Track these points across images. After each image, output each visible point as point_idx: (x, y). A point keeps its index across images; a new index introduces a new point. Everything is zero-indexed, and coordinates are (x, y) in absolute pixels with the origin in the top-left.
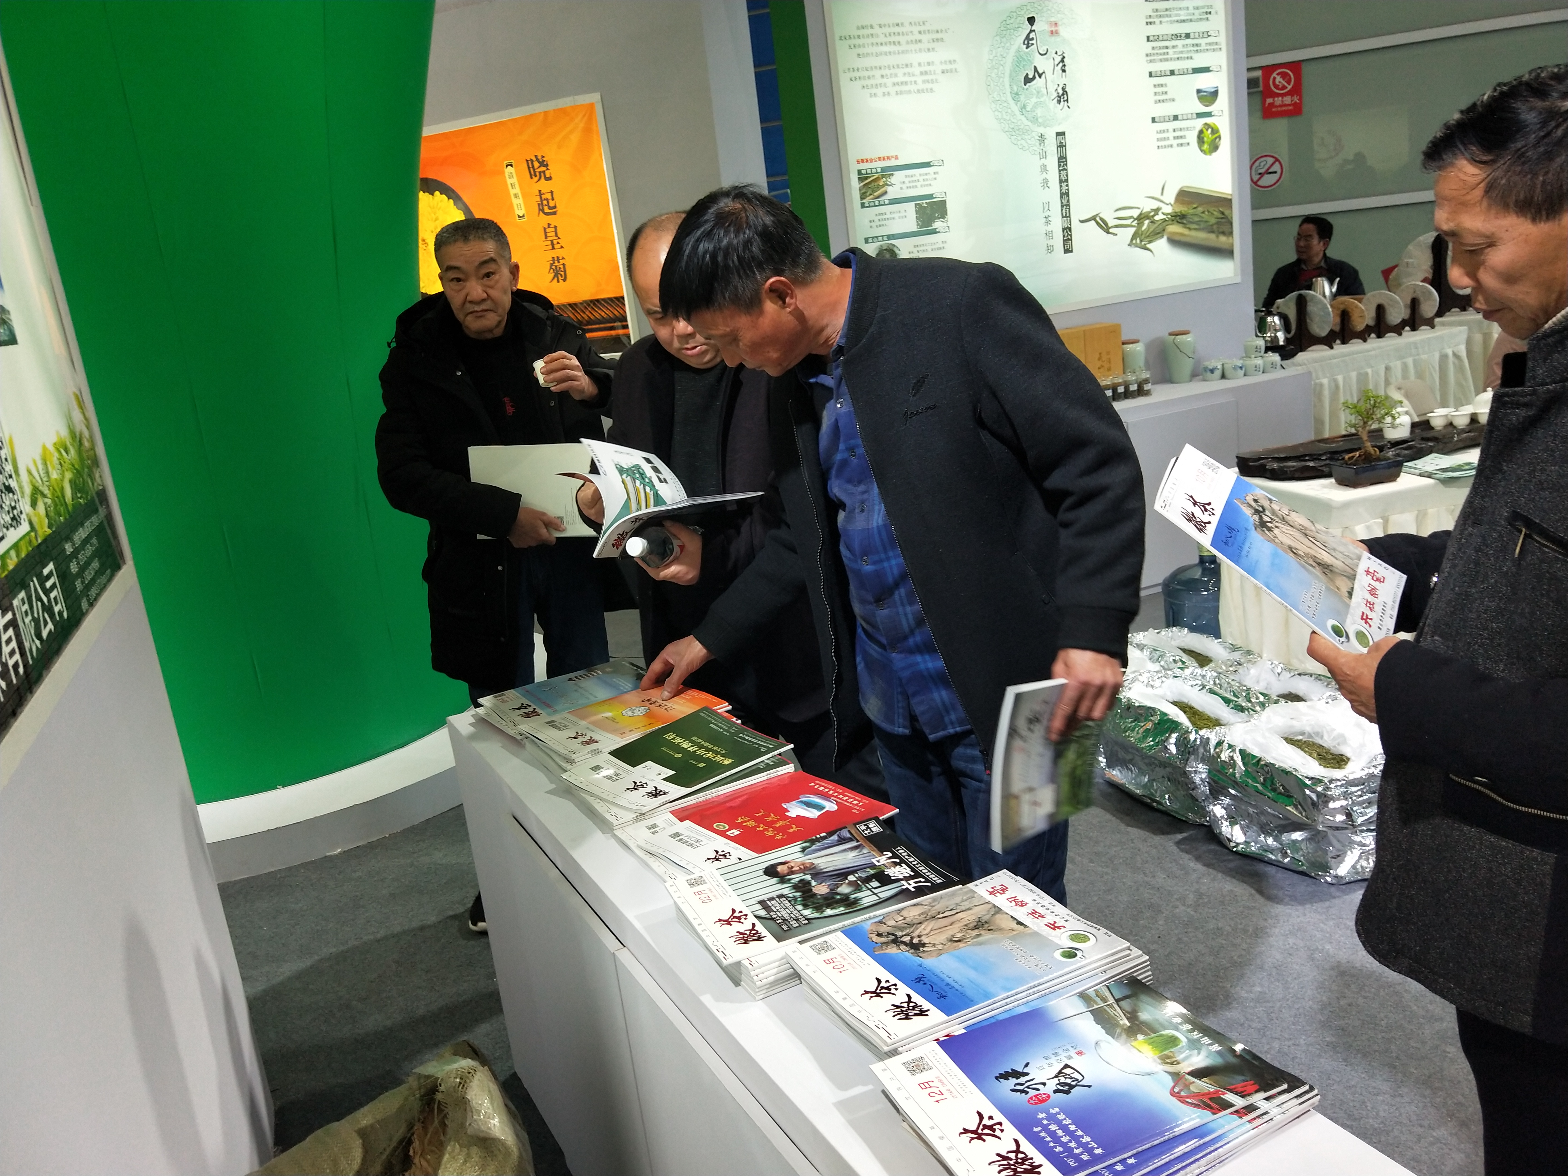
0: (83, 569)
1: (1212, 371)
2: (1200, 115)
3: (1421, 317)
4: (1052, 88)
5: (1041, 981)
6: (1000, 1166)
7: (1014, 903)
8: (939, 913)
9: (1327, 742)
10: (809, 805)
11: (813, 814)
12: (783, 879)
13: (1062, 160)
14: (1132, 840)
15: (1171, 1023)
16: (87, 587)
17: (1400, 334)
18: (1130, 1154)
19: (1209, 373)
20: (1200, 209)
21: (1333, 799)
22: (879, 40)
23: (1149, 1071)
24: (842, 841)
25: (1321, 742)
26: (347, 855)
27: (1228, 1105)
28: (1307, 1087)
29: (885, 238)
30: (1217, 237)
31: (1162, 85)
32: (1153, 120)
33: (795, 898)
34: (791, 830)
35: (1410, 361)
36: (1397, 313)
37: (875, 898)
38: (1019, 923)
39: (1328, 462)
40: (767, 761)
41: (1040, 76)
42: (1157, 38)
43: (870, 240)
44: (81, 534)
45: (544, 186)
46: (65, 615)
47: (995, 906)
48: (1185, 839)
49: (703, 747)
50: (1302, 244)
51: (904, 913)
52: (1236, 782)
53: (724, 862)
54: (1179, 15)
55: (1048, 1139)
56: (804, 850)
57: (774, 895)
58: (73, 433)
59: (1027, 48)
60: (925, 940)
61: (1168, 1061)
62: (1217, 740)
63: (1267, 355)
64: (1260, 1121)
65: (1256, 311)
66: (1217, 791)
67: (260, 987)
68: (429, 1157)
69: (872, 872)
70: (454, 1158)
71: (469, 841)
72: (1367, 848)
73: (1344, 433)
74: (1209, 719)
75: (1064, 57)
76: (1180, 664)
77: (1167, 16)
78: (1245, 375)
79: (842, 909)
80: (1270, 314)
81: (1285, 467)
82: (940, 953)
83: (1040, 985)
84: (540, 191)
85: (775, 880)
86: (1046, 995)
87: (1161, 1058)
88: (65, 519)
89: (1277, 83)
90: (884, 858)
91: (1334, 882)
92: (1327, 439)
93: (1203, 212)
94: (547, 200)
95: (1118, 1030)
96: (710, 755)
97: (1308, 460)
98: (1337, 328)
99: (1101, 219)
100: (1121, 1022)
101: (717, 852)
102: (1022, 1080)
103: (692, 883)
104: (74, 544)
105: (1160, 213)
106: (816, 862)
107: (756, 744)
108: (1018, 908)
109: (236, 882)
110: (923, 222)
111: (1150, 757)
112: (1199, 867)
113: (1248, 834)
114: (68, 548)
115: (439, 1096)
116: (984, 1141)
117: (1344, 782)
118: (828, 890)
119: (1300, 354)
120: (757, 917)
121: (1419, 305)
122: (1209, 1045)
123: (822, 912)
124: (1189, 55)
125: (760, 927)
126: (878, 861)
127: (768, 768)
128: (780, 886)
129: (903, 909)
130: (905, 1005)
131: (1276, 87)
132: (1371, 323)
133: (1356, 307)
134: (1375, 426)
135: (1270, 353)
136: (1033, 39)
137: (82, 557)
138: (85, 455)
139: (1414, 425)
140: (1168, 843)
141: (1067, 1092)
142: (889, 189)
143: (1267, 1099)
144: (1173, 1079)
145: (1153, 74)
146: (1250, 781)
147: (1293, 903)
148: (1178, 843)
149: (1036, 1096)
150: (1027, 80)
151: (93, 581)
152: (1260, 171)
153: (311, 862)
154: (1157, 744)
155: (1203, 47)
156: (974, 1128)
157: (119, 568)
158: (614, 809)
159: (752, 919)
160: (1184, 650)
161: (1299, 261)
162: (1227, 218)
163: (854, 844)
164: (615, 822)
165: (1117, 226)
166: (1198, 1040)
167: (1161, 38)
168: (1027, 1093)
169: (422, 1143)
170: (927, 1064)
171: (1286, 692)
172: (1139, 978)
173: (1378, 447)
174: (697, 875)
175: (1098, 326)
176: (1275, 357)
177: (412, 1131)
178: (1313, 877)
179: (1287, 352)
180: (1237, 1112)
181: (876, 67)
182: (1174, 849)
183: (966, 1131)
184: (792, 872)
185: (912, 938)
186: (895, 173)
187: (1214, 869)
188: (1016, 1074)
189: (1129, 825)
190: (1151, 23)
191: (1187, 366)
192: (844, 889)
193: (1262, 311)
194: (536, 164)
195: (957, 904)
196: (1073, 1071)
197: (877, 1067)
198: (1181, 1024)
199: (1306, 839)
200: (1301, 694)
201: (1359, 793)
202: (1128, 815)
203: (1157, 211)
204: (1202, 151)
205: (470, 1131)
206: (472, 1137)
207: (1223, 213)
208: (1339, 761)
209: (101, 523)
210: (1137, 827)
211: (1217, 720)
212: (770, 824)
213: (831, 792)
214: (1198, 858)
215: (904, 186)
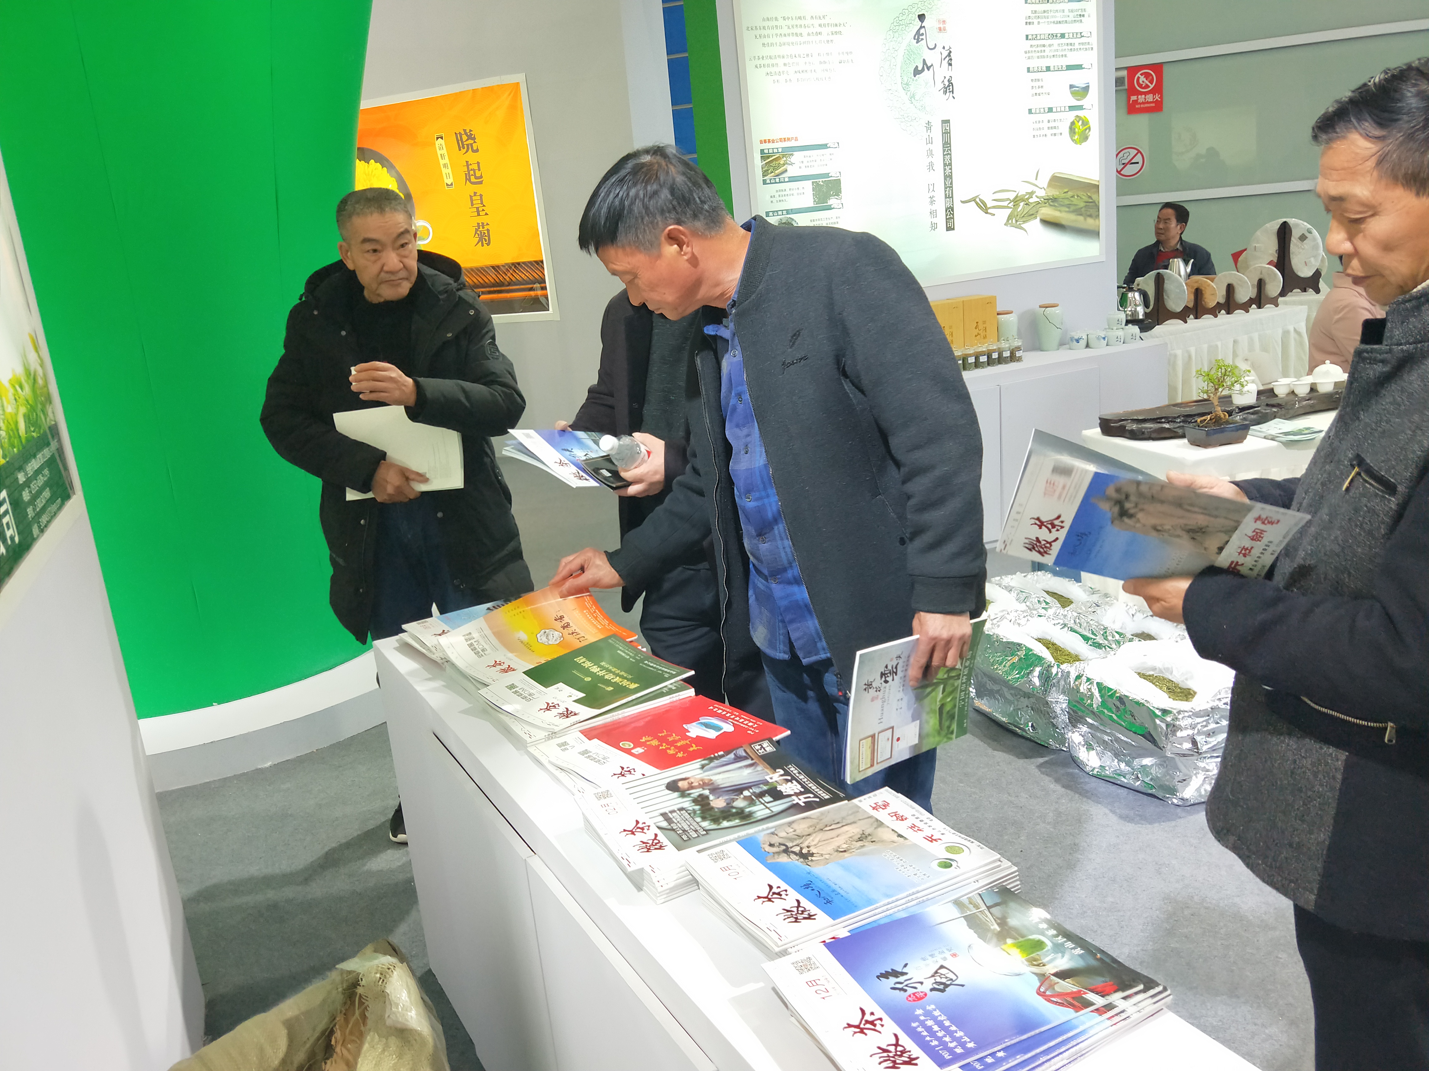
0: (35, 497)
1: (1078, 341)
2: (1072, 108)
3: (1267, 297)
4: (939, 79)
5: (919, 888)
6: (880, 1057)
7: (895, 818)
8: (826, 826)
9: (1177, 677)
10: (707, 726)
11: (712, 734)
12: (683, 794)
13: (947, 145)
14: (998, 763)
15: (1038, 929)
16: (38, 515)
17: (1247, 311)
18: (999, 1048)
19: (1075, 342)
20: (1070, 194)
21: (1180, 728)
22: (783, 32)
23: (1017, 972)
24: (738, 759)
25: (1171, 678)
26: (278, 768)
27: (1088, 1004)
28: (1161, 988)
29: (785, 212)
30: (1085, 219)
31: (1039, 80)
32: (1030, 111)
33: (694, 811)
34: (691, 749)
35: (1256, 336)
36: (1245, 293)
37: (767, 811)
38: (900, 836)
39: (1181, 424)
40: (670, 686)
41: (928, 69)
42: (1035, 37)
43: (771, 214)
44: (33, 465)
45: (472, 158)
46: (17, 539)
47: (877, 820)
48: (1046, 762)
49: (610, 671)
50: (1161, 226)
51: (794, 826)
52: (1093, 713)
53: (629, 777)
54: (1055, 17)
55: (925, 1033)
56: (703, 767)
57: (675, 808)
58: (28, 372)
59: (917, 43)
60: (813, 850)
61: (1035, 963)
62: (1077, 674)
63: (1127, 327)
64: (1117, 1019)
65: (1118, 287)
66: (1075, 719)
67: (193, 889)
68: (349, 1046)
69: (765, 788)
70: (373, 1047)
71: (391, 756)
72: (1211, 774)
73: (1195, 399)
74: (1069, 654)
75: (950, 52)
76: (1044, 605)
77: (1045, 17)
78: (1107, 345)
79: (737, 821)
80: (1131, 290)
81: (1143, 428)
82: (827, 861)
83: (918, 892)
84: (467, 162)
85: (676, 794)
86: (924, 901)
87: (1027, 960)
88: (18, 450)
89: (1141, 82)
90: (777, 775)
91: (1180, 803)
92: (1181, 404)
93: (1073, 197)
94: (474, 170)
95: (989, 935)
96: (617, 679)
97: (1164, 423)
98: (1191, 305)
99: (980, 200)
100: (992, 927)
101: (623, 768)
102: (901, 979)
103: (600, 796)
104: (26, 474)
105: (1034, 196)
106: (712, 778)
107: (660, 670)
108: (899, 821)
109: (173, 791)
110: (819, 199)
111: (1016, 688)
112: (1059, 788)
113: (1103, 759)
114: (21, 478)
115: (360, 990)
116: (866, 1034)
117: (1191, 713)
118: (724, 804)
119: (1157, 326)
120: (659, 828)
121: (1265, 285)
122: (1072, 949)
123: (719, 824)
124: (1064, 53)
125: (661, 837)
126: (771, 778)
127: (670, 692)
128: (681, 800)
129: (793, 822)
130: (795, 909)
131: (1140, 86)
132: (1222, 301)
133: (1209, 285)
134: (1226, 392)
135: (1130, 325)
136: (923, 34)
137: (35, 486)
138: (38, 392)
139: (1260, 393)
140: (1031, 766)
141: (943, 991)
142: (789, 168)
143: (1124, 998)
144: (1039, 979)
145: (1031, 69)
146: (1106, 711)
147: (1143, 822)
148: (1040, 766)
149: (914, 994)
150: (917, 72)
151: (44, 509)
152: (1123, 162)
153: (244, 774)
154: (1023, 677)
155: (1077, 46)
156: (857, 1023)
157: (68, 497)
158: (527, 728)
159: (654, 830)
160: (1048, 592)
161: (1158, 243)
162: (1094, 202)
163: (749, 762)
164: (529, 740)
165: (994, 207)
166: (1062, 945)
167: (1038, 37)
168: (905, 991)
169: (343, 1034)
170: (814, 963)
171: (1139, 632)
172: (1008, 887)
173: (1228, 412)
174: (603, 789)
175: (977, 297)
176: (1135, 329)
177: (334, 1023)
178: (1161, 799)
179: (1145, 325)
180: (1097, 1010)
181: (779, 56)
182: (1036, 772)
183: (850, 1026)
184: (691, 787)
185: (801, 849)
186: (794, 153)
187: (1072, 790)
188: (895, 974)
189: (994, 750)
190: (1030, 23)
191: (1054, 336)
192: (740, 803)
193: (1124, 288)
194: (465, 138)
195: (843, 818)
196: (948, 971)
197: (769, 966)
198: (1047, 929)
199: (1156, 764)
200: (1153, 634)
201: (1204, 723)
202: (995, 740)
203: (1031, 194)
204: (1073, 140)
205: (389, 1022)
206: (390, 1027)
207: (1090, 197)
208: (1187, 694)
209: (53, 456)
210: (1003, 751)
211: (1076, 656)
212: (672, 743)
213: (728, 715)
214: (1057, 780)
215: (803, 166)
